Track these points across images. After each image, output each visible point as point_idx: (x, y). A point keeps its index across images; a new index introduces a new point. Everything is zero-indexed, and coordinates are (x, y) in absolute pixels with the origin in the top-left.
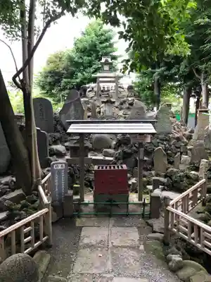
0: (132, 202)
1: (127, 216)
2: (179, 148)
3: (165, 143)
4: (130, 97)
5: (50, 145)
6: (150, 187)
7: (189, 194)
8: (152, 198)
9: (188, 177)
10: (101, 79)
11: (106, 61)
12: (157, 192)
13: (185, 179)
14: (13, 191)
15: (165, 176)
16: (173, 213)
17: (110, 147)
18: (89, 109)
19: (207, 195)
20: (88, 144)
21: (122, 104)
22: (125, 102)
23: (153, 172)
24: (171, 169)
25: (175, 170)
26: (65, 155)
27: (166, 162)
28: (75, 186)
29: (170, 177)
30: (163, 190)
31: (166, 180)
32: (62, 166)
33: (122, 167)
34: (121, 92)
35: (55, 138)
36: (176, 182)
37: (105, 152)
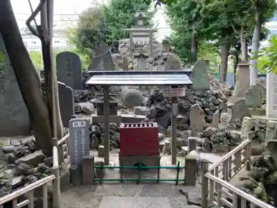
0: (164, 166)
1: (158, 182)
2: (218, 105)
3: (202, 99)
4: (165, 52)
5: (76, 102)
6: (186, 148)
7: (231, 157)
8: (187, 161)
9: (229, 137)
10: (134, 34)
11: (140, 15)
13: (225, 139)
14: (33, 151)
15: (203, 136)
16: (212, 181)
17: (142, 105)
18: (120, 65)
19: (252, 157)
21: (156, 59)
22: (159, 57)
23: (189, 131)
24: (210, 128)
25: (214, 129)
26: (92, 112)
27: (204, 121)
28: (100, 147)
29: (209, 137)
30: (201, 151)
31: (203, 140)
32: (82, 124)
33: (152, 125)
34: (155, 48)
35: (82, 95)
36: (215, 142)
37: (136, 109)
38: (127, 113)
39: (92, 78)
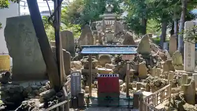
0: (122, 98)
1: (118, 106)
6: (135, 89)
11: (109, 6)
18: (97, 38)
19: (172, 94)
20: (95, 60)
24: (149, 77)
25: (152, 78)
28: (87, 87)
29: (149, 83)
31: (145, 84)
32: (77, 74)
33: (116, 76)
37: (106, 65)
38: (101, 68)
39: (83, 50)
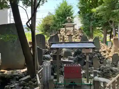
2: (105, 56)
3: (98, 53)
4: (80, 33)
5: (44, 55)
6: (92, 75)
7: (115, 80)
8: (94, 81)
9: (112, 70)
10: (67, 26)
11: (69, 18)
12: (96, 78)
13: (110, 71)
14: (26, 76)
15: (100, 70)
17: (71, 56)
22: (77, 35)
23: (93, 68)
25: (105, 67)
26: (50, 59)
27: (99, 63)
28: (55, 74)
30: (99, 77)
31: (100, 72)
32: (48, 64)
33: (78, 65)
34: (76, 31)
35: (46, 52)
36: (105, 73)
37: (69, 58)
38: (65, 59)
